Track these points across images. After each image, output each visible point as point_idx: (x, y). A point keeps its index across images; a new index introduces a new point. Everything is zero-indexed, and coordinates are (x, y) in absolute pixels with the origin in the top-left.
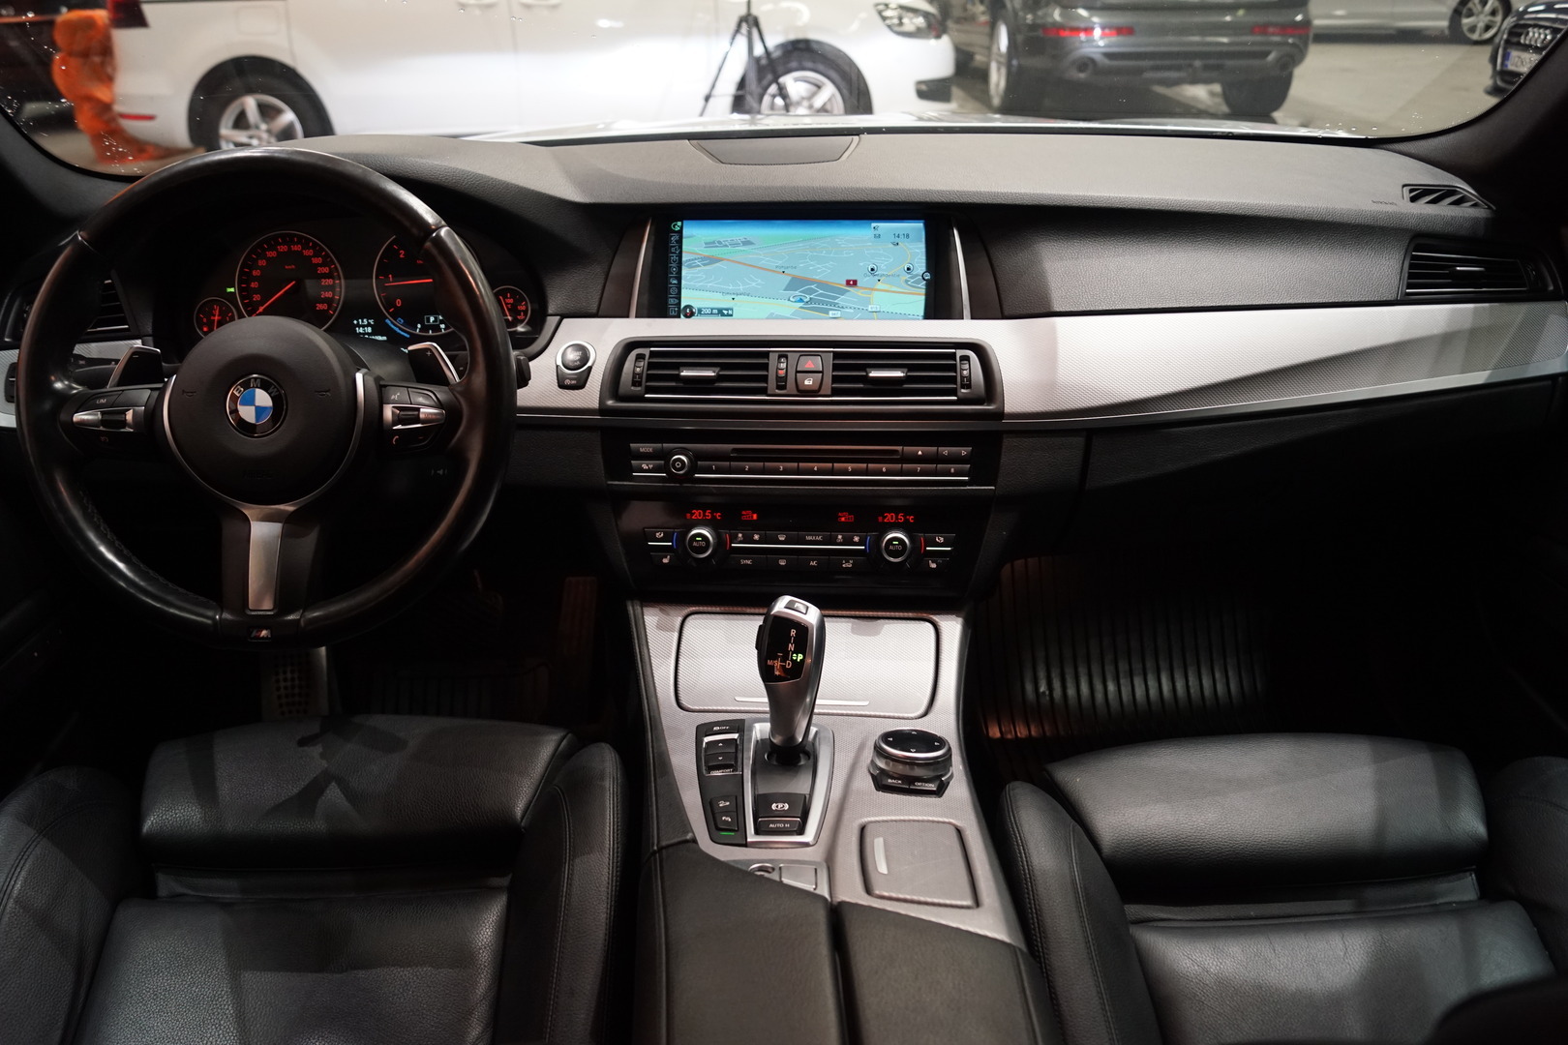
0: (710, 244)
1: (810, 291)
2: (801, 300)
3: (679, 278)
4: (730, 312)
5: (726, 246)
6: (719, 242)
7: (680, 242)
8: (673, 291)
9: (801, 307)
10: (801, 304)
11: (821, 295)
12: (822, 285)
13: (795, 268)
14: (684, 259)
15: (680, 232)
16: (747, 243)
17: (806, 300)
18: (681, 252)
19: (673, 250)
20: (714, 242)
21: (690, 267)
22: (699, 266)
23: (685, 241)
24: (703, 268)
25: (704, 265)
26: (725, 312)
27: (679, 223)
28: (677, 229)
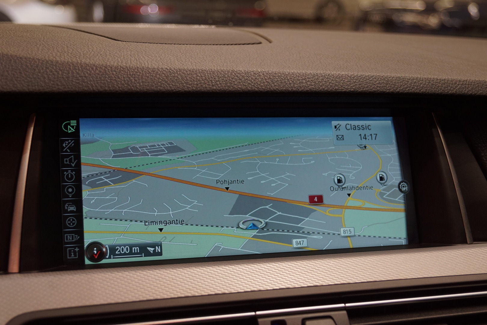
0: (120, 153)
1: (265, 214)
2: (254, 227)
3: (78, 202)
4: (158, 249)
5: (145, 154)
6: (134, 149)
7: (76, 149)
8: (71, 222)
9: (255, 236)
10: (254, 232)
11: (279, 218)
12: (279, 203)
13: (242, 182)
14: (84, 175)
15: (76, 135)
16: (173, 149)
17: (260, 226)
18: (79, 165)
19: (66, 161)
20: (126, 149)
21: (93, 185)
22: (106, 184)
23: (83, 148)
24: (113, 186)
25: (115, 182)
26: (151, 249)
27: (74, 123)
28: (71, 130)
